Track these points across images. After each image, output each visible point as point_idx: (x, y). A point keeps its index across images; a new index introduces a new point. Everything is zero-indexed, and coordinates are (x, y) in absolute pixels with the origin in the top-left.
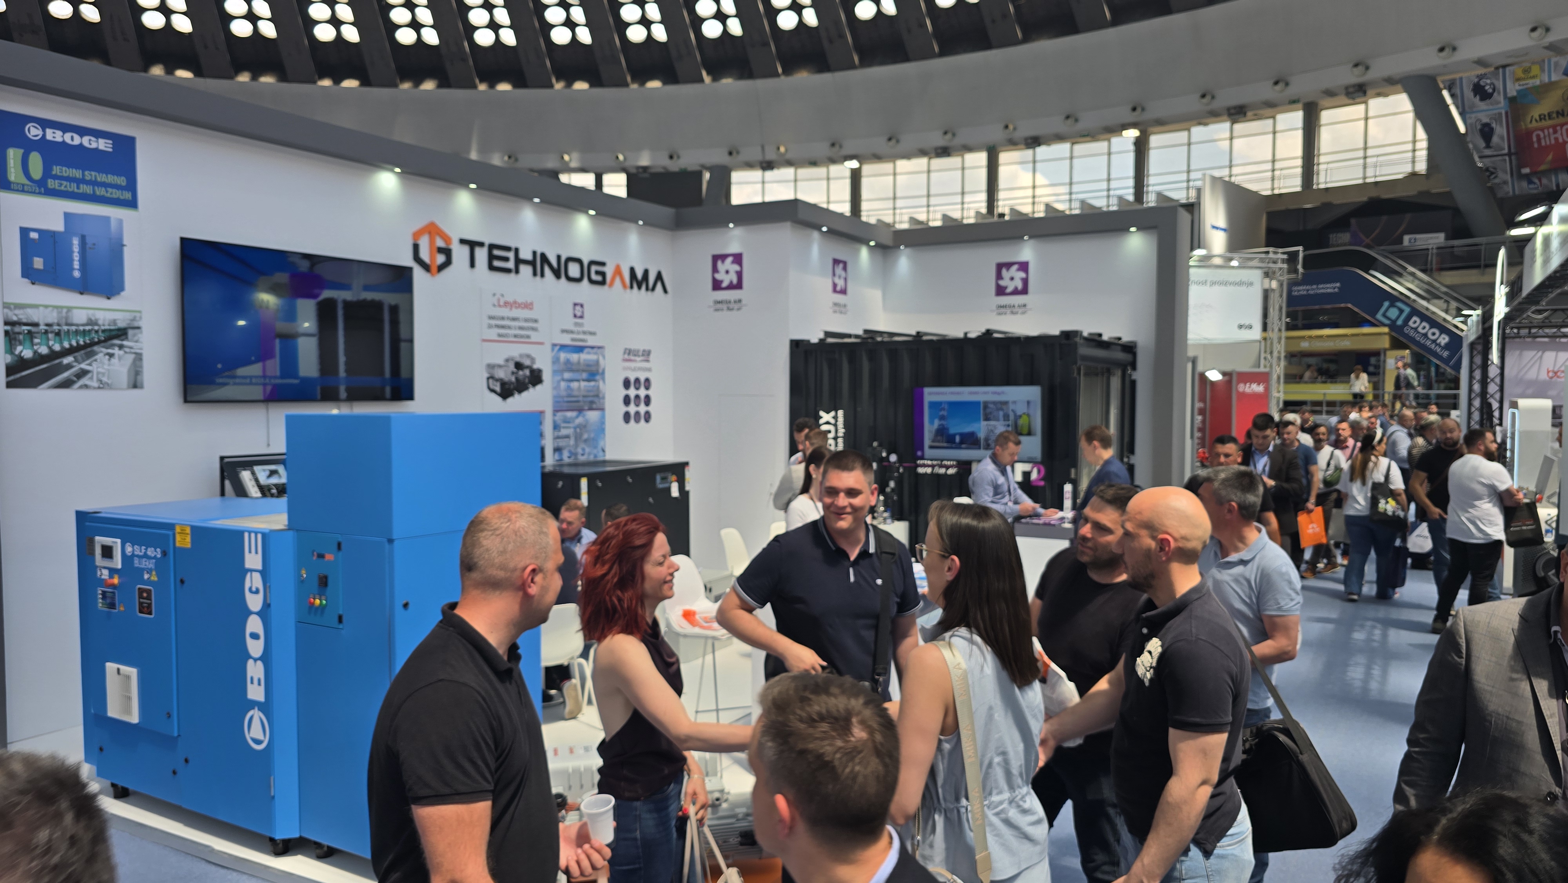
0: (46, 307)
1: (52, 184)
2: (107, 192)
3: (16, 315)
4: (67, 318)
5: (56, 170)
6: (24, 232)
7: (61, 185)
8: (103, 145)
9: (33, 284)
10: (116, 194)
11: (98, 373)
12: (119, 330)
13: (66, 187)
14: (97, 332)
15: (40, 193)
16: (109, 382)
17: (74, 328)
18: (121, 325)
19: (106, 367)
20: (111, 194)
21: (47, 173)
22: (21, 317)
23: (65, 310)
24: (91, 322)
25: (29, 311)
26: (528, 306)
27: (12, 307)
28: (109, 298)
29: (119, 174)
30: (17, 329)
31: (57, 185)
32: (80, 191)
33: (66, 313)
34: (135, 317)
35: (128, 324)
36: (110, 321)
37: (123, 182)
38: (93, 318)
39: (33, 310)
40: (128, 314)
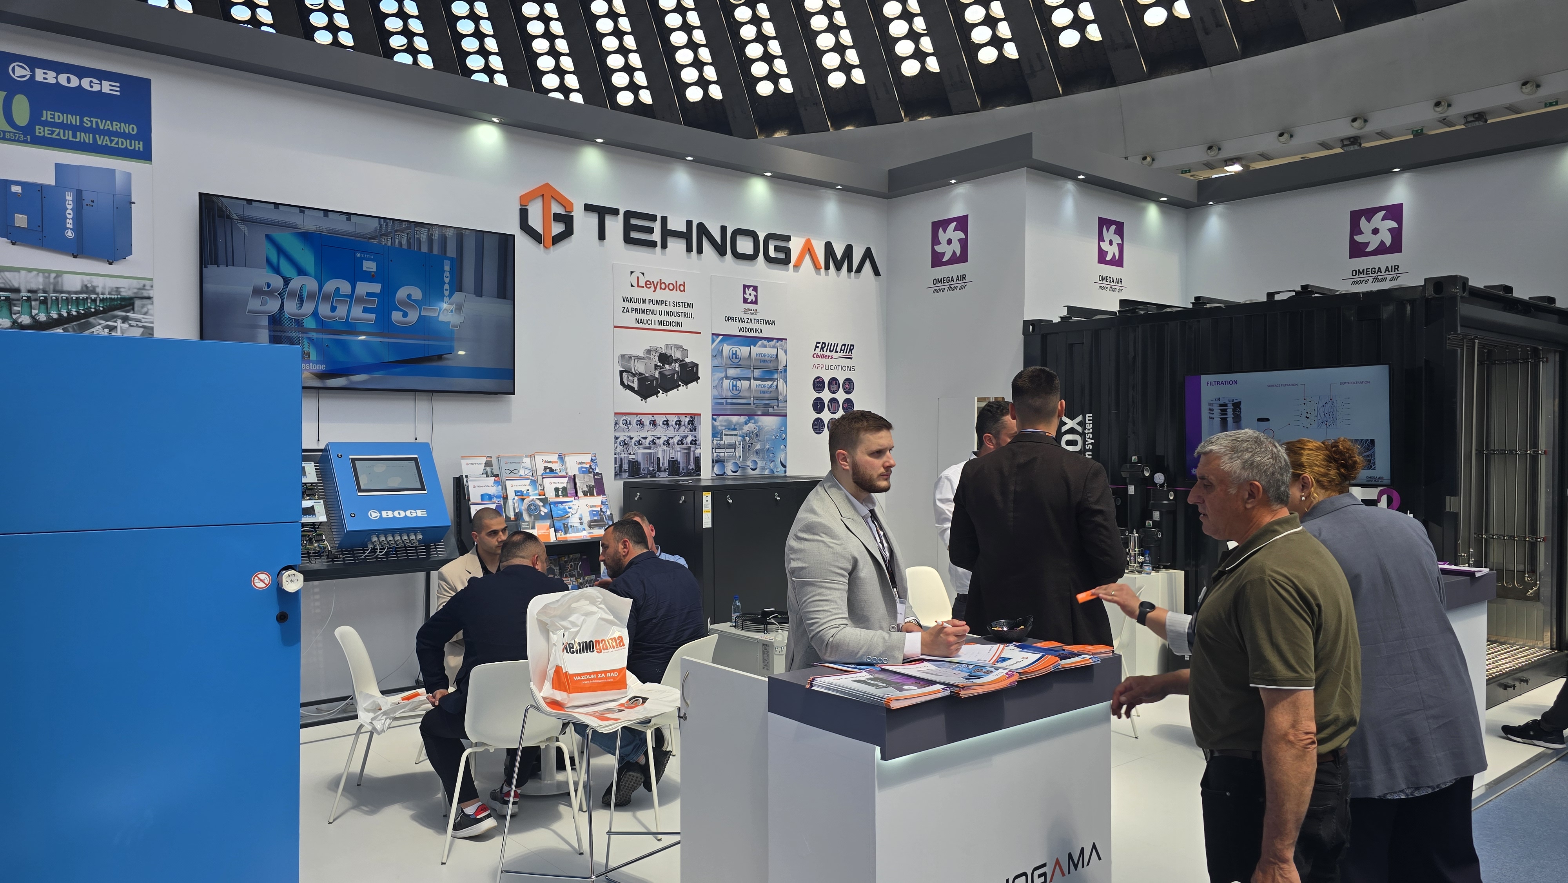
0: (30, 270)
1: (39, 131)
2: (111, 141)
4: (55, 284)
5: (47, 115)
6: (6, 184)
7: (53, 132)
8: (107, 87)
9: (13, 244)
10: (123, 144)
12: (123, 299)
13: (59, 134)
14: (94, 301)
15: (25, 142)
17: (64, 296)
18: (125, 293)
21: (35, 118)
23: (53, 275)
24: (86, 289)
25: (8, 275)
26: (680, 287)
28: (111, 263)
29: (128, 122)
31: (47, 132)
32: (78, 140)
33: (55, 278)
34: (144, 286)
35: (135, 293)
36: (112, 289)
37: (133, 130)
38: (89, 285)
39: (12, 274)
40: (135, 281)
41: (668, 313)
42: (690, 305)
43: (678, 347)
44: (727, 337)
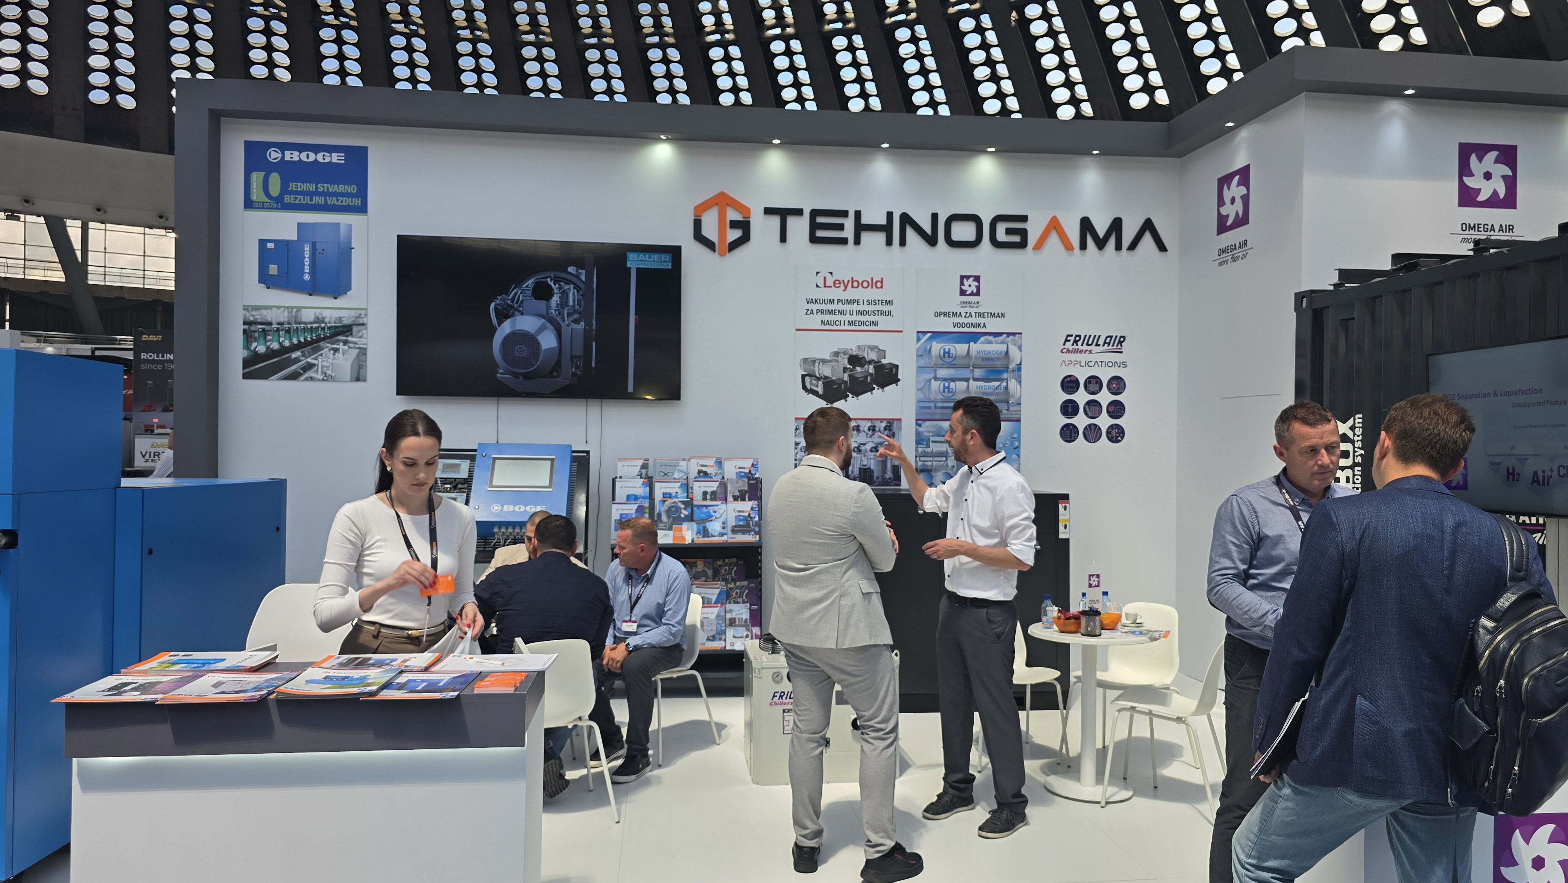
0: (279, 307)
1: (288, 199)
2: (338, 200)
3: (253, 316)
4: (296, 317)
5: (292, 186)
6: (263, 243)
7: (296, 198)
8: (336, 158)
9: (268, 288)
10: (346, 201)
11: (323, 367)
12: (345, 326)
13: (300, 200)
14: (323, 329)
15: (277, 208)
16: (333, 375)
17: (302, 326)
18: (346, 322)
19: (330, 361)
20: (342, 202)
21: (284, 190)
22: (257, 317)
23: (295, 310)
24: (318, 320)
25: (264, 312)
26: (879, 284)
27: (250, 308)
28: (336, 298)
29: (350, 183)
30: (253, 328)
31: (292, 199)
32: (313, 203)
33: (296, 312)
34: (360, 314)
35: (353, 321)
36: (336, 318)
37: (354, 190)
38: (320, 317)
39: (267, 311)
40: (353, 311)
41: (859, 313)
42: (889, 302)
43: (872, 348)
44: (937, 335)
